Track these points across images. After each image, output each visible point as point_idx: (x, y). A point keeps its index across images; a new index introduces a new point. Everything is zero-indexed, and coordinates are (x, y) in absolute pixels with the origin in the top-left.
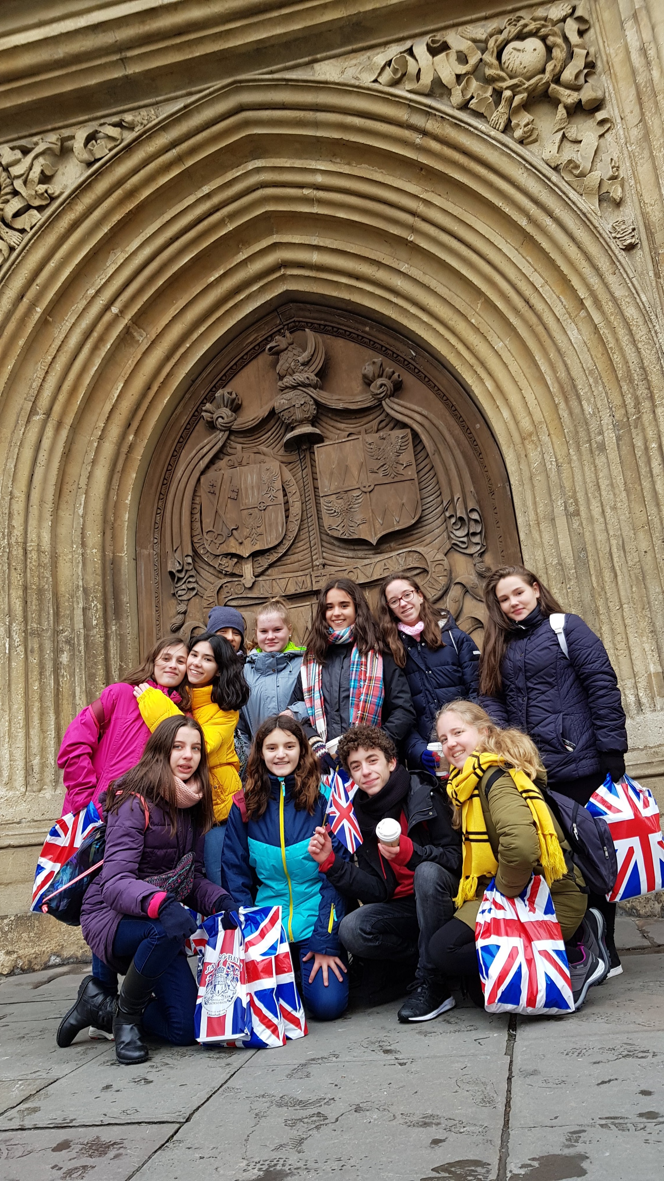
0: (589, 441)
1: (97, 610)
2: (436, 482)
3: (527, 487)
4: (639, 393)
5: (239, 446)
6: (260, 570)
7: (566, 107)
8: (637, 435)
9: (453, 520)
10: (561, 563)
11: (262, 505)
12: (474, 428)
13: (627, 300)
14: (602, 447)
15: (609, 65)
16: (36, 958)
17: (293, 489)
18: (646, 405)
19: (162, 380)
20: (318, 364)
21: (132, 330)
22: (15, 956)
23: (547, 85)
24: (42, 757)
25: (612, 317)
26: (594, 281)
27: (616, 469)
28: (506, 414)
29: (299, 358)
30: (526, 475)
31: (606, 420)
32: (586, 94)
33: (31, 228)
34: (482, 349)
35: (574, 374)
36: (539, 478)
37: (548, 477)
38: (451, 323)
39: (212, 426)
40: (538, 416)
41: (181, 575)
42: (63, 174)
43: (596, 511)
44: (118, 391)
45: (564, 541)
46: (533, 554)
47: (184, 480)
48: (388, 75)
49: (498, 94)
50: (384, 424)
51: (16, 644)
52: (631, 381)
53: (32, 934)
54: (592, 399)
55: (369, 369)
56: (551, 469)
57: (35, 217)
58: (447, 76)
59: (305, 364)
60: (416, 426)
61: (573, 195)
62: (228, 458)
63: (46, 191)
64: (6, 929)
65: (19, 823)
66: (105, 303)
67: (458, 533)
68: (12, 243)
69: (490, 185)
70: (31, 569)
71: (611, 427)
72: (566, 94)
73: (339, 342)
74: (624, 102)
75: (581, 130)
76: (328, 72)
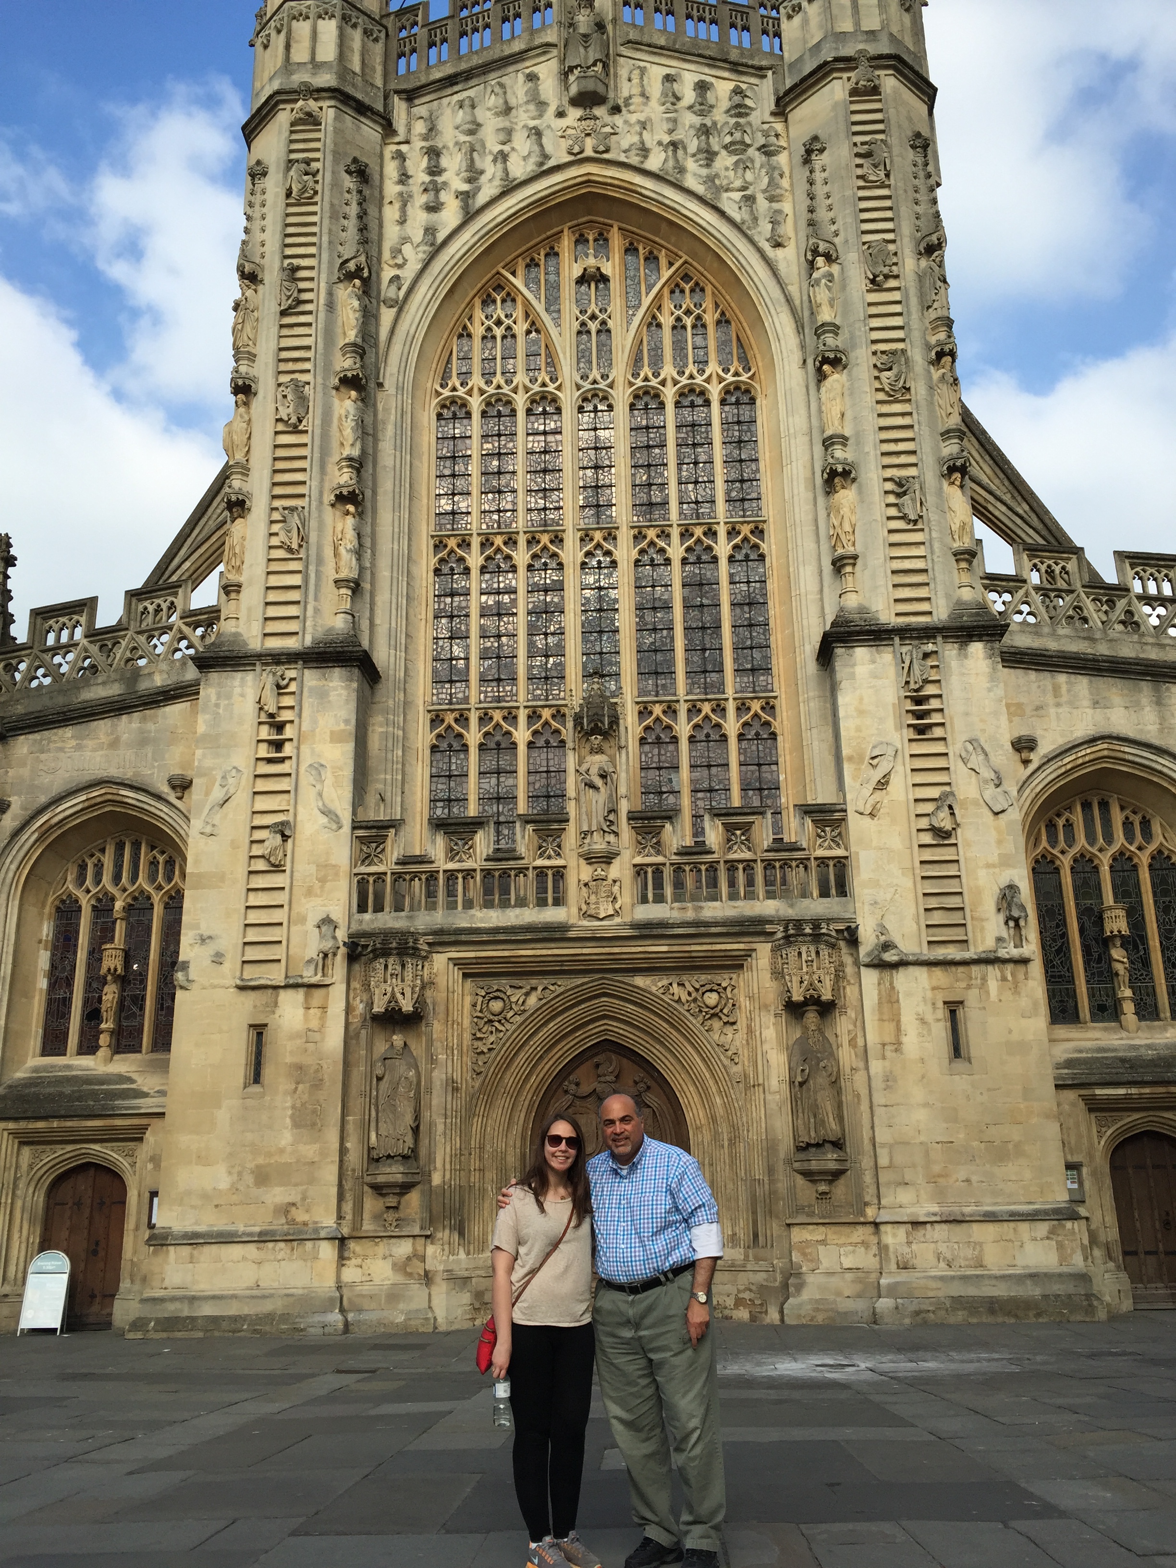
7: (724, 1021)
12: (678, 1114)
15: (740, 1007)
19: (548, 1075)
23: (718, 1012)
25: (730, 1101)
26: (725, 1086)
28: (691, 1116)
29: (608, 1069)
31: (725, 1137)
32: (732, 1020)
34: (685, 1088)
35: (716, 1113)
39: (566, 1092)
44: (534, 1080)
48: (662, 991)
49: (700, 1011)
54: (721, 1126)
55: (637, 1079)
57: (518, 1019)
58: (683, 999)
59: (611, 1073)
60: (654, 1108)
61: (722, 1057)
66: (536, 1047)
69: (696, 1041)
72: (723, 1017)
73: (625, 1061)
74: (742, 1024)
75: (729, 1030)
76: (640, 981)
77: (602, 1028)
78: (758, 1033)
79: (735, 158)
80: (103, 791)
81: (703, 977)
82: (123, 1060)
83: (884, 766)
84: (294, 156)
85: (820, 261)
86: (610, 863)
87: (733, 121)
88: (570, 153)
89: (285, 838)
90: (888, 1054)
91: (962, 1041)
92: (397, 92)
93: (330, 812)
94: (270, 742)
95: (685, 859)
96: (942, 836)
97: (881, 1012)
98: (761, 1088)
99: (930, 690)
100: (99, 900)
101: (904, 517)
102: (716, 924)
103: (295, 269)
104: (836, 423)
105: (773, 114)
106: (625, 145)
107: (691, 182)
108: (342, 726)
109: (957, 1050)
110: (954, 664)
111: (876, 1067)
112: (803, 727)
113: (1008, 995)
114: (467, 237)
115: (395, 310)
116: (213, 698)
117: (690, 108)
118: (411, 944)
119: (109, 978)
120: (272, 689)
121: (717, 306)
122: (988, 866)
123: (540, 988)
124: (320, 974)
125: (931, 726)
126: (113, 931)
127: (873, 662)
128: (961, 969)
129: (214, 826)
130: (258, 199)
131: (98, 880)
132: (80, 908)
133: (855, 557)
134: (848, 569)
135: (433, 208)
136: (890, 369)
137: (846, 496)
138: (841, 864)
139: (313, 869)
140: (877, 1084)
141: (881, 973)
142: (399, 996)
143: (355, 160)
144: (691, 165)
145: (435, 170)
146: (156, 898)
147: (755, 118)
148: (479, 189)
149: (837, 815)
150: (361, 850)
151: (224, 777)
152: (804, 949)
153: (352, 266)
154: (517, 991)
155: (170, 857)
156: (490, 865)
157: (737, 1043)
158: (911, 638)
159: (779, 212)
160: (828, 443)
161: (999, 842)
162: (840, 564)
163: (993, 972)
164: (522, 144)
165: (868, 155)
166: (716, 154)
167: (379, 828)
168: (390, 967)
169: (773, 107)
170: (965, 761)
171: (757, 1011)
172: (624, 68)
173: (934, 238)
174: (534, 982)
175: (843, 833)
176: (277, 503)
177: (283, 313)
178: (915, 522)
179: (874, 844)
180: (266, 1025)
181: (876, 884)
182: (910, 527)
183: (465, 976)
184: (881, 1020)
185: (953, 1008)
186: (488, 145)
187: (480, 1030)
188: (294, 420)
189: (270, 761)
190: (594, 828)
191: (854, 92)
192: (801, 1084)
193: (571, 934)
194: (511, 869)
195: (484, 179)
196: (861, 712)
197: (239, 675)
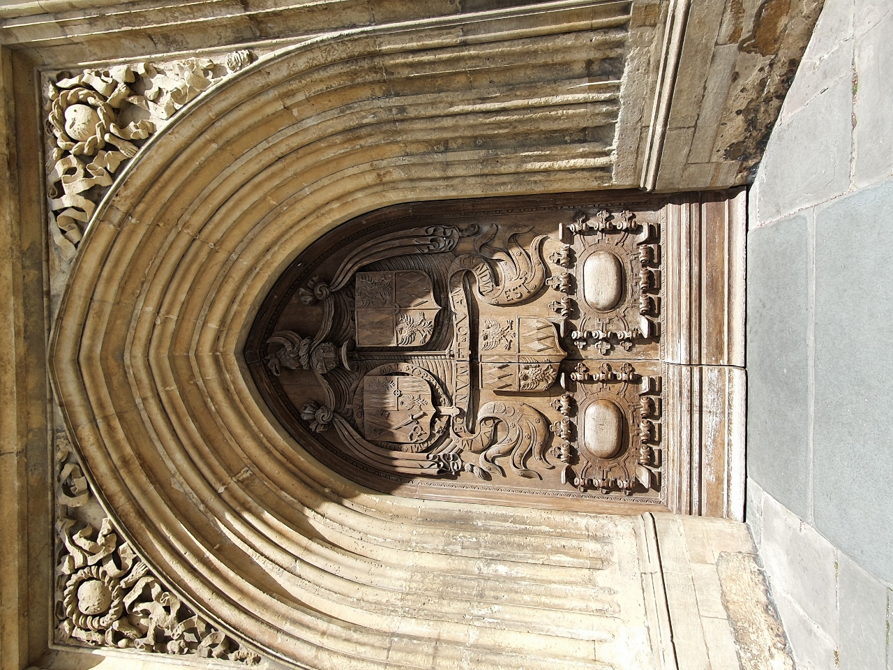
0: (395, 121)
1: (465, 537)
2: (399, 258)
3: (417, 184)
4: (366, 66)
5: (348, 406)
6: (447, 401)
7: (129, 96)
8: (399, 73)
9: (432, 247)
10: (483, 162)
11: (396, 393)
12: (365, 225)
13: (291, 65)
14: (402, 109)
16: (772, 629)
17: (388, 368)
18: (378, 62)
19: (285, 460)
20: (295, 337)
21: (240, 479)
22: (773, 650)
23: (107, 106)
24: (589, 600)
25: (303, 82)
26: (272, 94)
27: (422, 99)
28: (359, 195)
29: (288, 350)
30: (408, 185)
32: (121, 78)
33: (134, 553)
35: (340, 128)
36: (415, 173)
37: (413, 164)
38: (284, 228)
39: (330, 425)
40: (367, 167)
41: (442, 464)
42: (95, 519)
43: (449, 122)
44: (288, 496)
45: (466, 155)
46: (470, 185)
47: (367, 453)
48: (74, 234)
49: (106, 146)
50: (349, 293)
51: (490, 612)
52: (355, 73)
53: (751, 630)
54: (363, 113)
55: (307, 299)
56: (408, 161)
57: (125, 549)
58: (84, 185)
59: (293, 345)
60: (356, 268)
61: (200, 98)
62: (355, 416)
63: (105, 536)
64: (749, 655)
65: (649, 629)
66: (213, 497)
67: (442, 245)
68: (143, 572)
69: (180, 168)
70: (426, 590)
71: (387, 100)
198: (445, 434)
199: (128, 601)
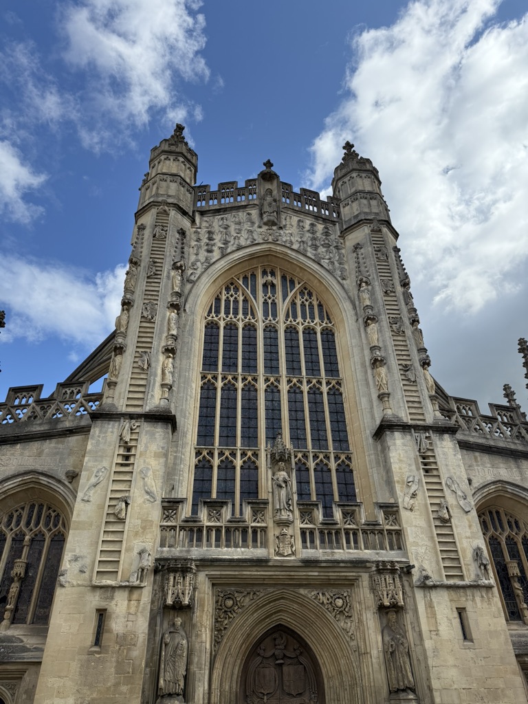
2: (308, 680)
3: (329, 690)
5: (265, 662)
6: (268, 698)
9: (312, 692)
11: (270, 680)
15: (354, 608)
17: (277, 677)
19: (252, 642)
20: (285, 644)
23: (343, 610)
26: (347, 653)
28: (326, 670)
29: (281, 641)
32: (349, 614)
34: (322, 653)
35: (342, 670)
36: (332, 690)
38: (316, 645)
39: (259, 655)
40: (333, 674)
47: (252, 669)
48: (313, 597)
49: (334, 609)
50: (298, 662)
52: (353, 678)
54: (345, 678)
55: (295, 648)
56: (335, 688)
58: (325, 602)
59: (283, 642)
60: (305, 665)
61: (345, 635)
67: (312, 696)
72: (346, 613)
73: (289, 637)
74: (355, 617)
75: (348, 621)
76: (302, 591)
77: (279, 617)
78: (365, 623)
79: (326, 249)
80: (31, 477)
81: (334, 590)
82: (15, 628)
83: (414, 488)
84: (157, 224)
85: (364, 284)
86: (288, 526)
87: (324, 237)
88: (264, 240)
89: (127, 504)
90: (434, 637)
91: (467, 630)
92: (197, 211)
93: (151, 492)
94: (123, 456)
95: (325, 527)
96: (445, 522)
97: (427, 613)
98: (369, 656)
99: (429, 453)
100: (16, 535)
101: (408, 380)
102: (343, 561)
103: (155, 262)
104: (376, 342)
105: (339, 236)
106: (284, 239)
107: (309, 254)
108: (161, 450)
109: (466, 635)
110: (438, 443)
111: (428, 644)
112: (368, 467)
113: (485, 605)
114: (222, 263)
115: (191, 285)
116: (97, 432)
117: (308, 231)
118: (189, 566)
119: (16, 579)
120: (128, 430)
121: (317, 300)
122: (467, 538)
123: (252, 593)
124: (139, 581)
125: (431, 469)
126: (22, 552)
127: (403, 439)
128: (462, 590)
129: (90, 496)
130: (140, 237)
131: (18, 524)
132: (5, 540)
133: (389, 394)
134: (386, 399)
135: (210, 251)
136: (396, 324)
137: (383, 370)
138: (399, 533)
139: (139, 521)
140: (430, 653)
141: (424, 591)
142: (181, 595)
143: (181, 229)
144: (309, 249)
145: (210, 239)
146: (48, 536)
147: (332, 237)
148: (228, 247)
149: (395, 509)
150: (164, 513)
151: (98, 472)
152: (387, 577)
153: (179, 264)
154: (240, 594)
155: (58, 514)
156: (229, 525)
157: (353, 628)
158: (418, 430)
159: (344, 268)
160: (373, 349)
161: (470, 526)
162: (381, 397)
163: (477, 594)
164: (244, 234)
165: (379, 251)
166: (319, 247)
167: (175, 502)
168: (177, 578)
169: (339, 234)
170: (449, 487)
171: (364, 610)
172: (283, 217)
173: (407, 281)
174: (249, 590)
175: (397, 518)
176: (138, 350)
177: (148, 277)
178: (414, 382)
179: (414, 524)
180: (106, 610)
181: (416, 544)
182: (412, 384)
183: (213, 585)
184: (427, 617)
185: (461, 612)
186: (232, 233)
187: (219, 617)
188: (150, 317)
189: (122, 465)
190: (282, 507)
191: (372, 231)
192: (392, 653)
193: (270, 564)
194: (239, 527)
195: (230, 244)
196: (401, 461)
197: (112, 423)
198: (258, 697)
199: (229, 614)
